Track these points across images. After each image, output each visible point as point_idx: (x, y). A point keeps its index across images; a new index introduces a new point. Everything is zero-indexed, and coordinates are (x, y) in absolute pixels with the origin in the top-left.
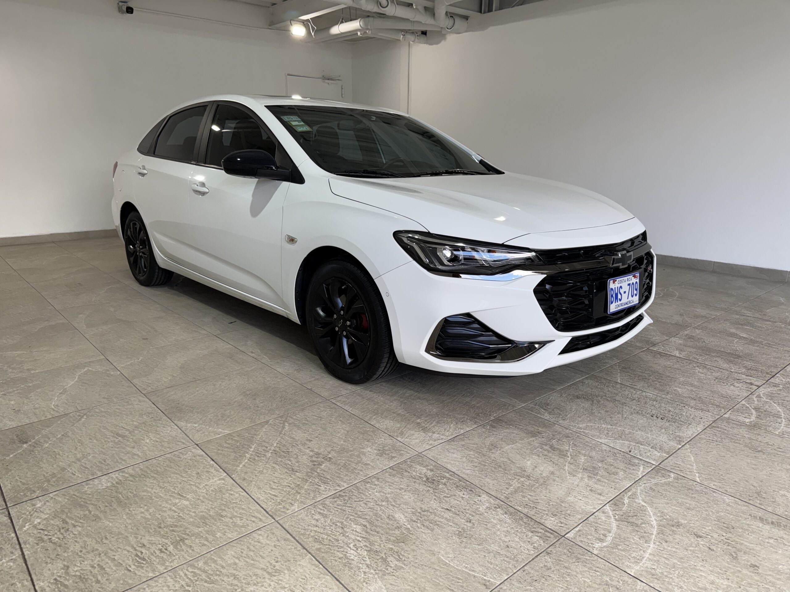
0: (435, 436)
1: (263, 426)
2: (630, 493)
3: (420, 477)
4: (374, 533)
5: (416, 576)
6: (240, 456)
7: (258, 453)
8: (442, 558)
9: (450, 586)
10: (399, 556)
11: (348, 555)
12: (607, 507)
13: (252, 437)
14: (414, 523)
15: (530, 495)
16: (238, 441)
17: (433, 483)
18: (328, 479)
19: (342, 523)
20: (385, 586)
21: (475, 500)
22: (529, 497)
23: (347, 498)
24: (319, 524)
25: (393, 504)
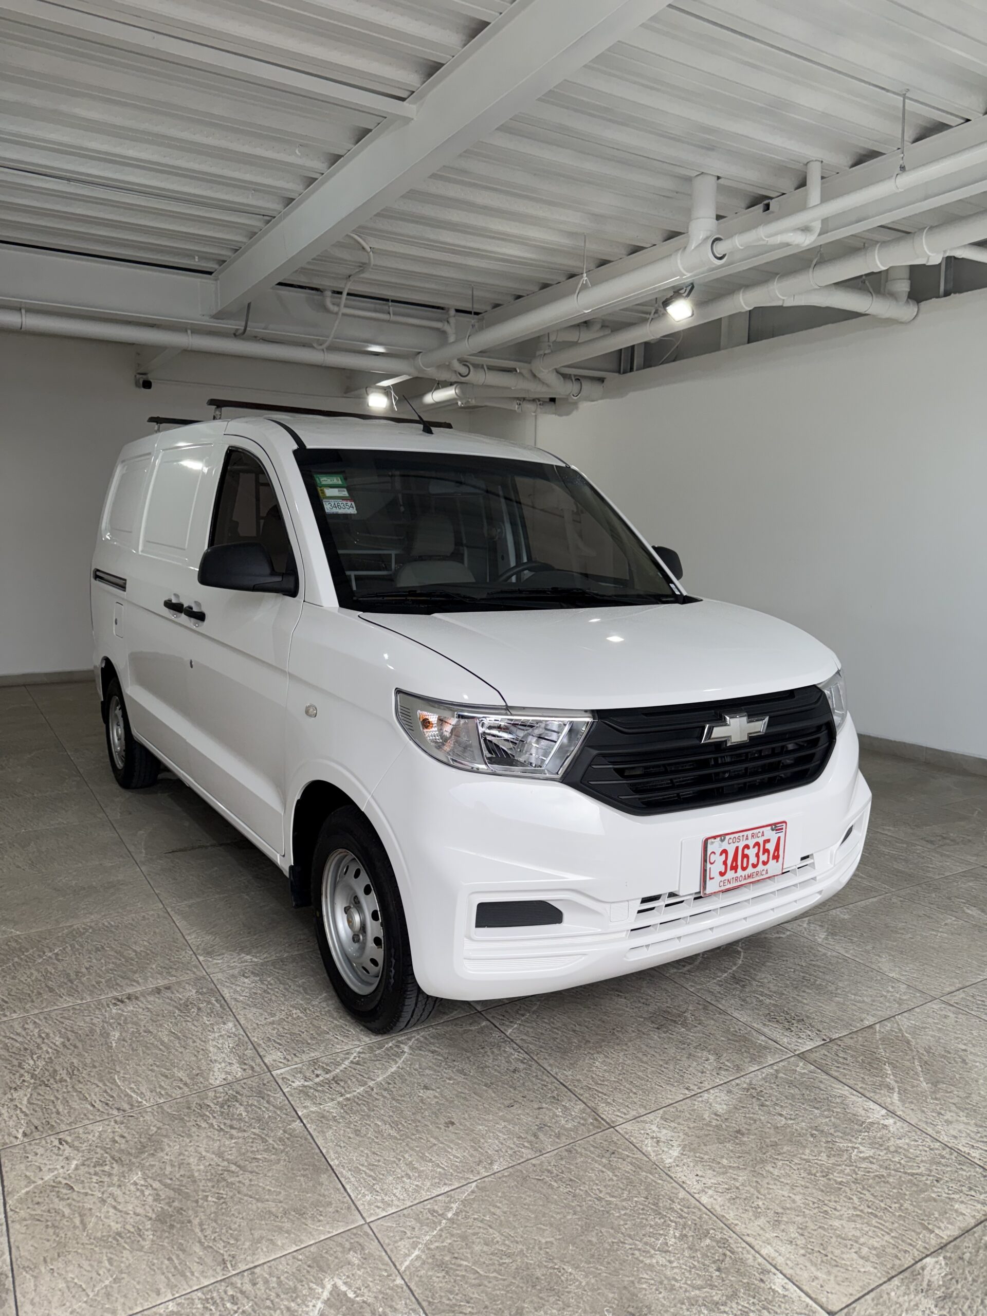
0: (248, 957)
1: (64, 930)
2: (403, 1038)
3: (180, 999)
4: (72, 1048)
5: (70, 1090)
6: (8, 959)
7: (29, 958)
8: (116, 1077)
9: (95, 1102)
10: (73, 1071)
11: (24, 1064)
12: (358, 1050)
13: (39, 941)
14: (122, 1042)
15: (283, 1028)
16: (20, 943)
17: (188, 1006)
18: (77, 991)
19: (47, 1034)
20: (31, 1095)
21: (215, 1028)
22: (281, 1029)
23: (77, 1012)
24: (24, 1033)
25: (122, 1022)
